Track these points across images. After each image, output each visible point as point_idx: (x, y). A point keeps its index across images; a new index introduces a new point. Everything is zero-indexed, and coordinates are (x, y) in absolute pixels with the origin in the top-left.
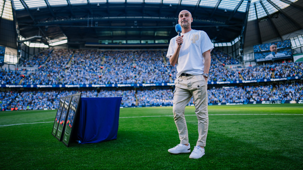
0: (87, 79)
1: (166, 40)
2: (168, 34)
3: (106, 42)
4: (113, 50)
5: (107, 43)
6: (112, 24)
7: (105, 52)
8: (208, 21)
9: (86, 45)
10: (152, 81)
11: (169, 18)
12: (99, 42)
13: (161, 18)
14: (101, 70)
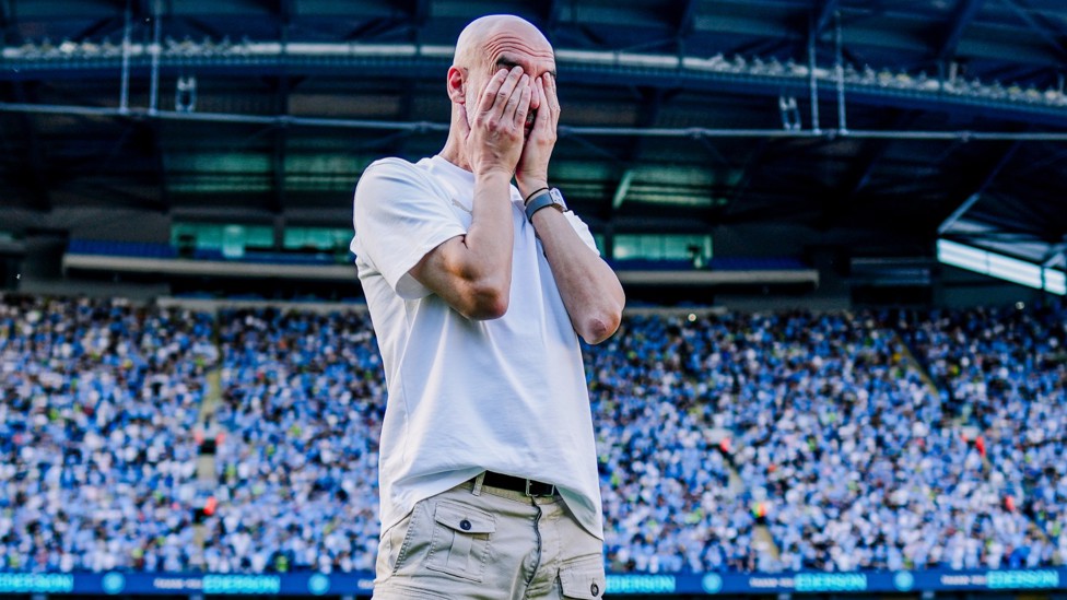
0: (100, 533)
1: (692, 241)
2: (716, 190)
3: (232, 244)
4: (285, 307)
5: (234, 251)
6: (296, 102)
7: (226, 318)
8: (1051, 95)
9: (72, 260)
10: (623, 556)
11: (750, 61)
12: (174, 242)
13: (692, 62)
14: (207, 465)
